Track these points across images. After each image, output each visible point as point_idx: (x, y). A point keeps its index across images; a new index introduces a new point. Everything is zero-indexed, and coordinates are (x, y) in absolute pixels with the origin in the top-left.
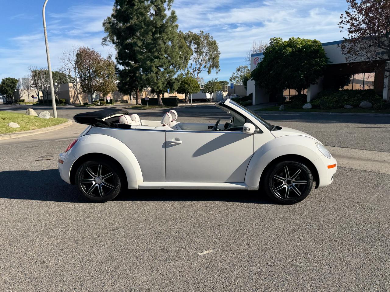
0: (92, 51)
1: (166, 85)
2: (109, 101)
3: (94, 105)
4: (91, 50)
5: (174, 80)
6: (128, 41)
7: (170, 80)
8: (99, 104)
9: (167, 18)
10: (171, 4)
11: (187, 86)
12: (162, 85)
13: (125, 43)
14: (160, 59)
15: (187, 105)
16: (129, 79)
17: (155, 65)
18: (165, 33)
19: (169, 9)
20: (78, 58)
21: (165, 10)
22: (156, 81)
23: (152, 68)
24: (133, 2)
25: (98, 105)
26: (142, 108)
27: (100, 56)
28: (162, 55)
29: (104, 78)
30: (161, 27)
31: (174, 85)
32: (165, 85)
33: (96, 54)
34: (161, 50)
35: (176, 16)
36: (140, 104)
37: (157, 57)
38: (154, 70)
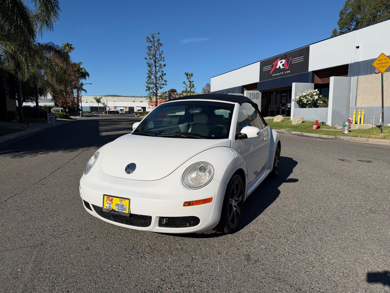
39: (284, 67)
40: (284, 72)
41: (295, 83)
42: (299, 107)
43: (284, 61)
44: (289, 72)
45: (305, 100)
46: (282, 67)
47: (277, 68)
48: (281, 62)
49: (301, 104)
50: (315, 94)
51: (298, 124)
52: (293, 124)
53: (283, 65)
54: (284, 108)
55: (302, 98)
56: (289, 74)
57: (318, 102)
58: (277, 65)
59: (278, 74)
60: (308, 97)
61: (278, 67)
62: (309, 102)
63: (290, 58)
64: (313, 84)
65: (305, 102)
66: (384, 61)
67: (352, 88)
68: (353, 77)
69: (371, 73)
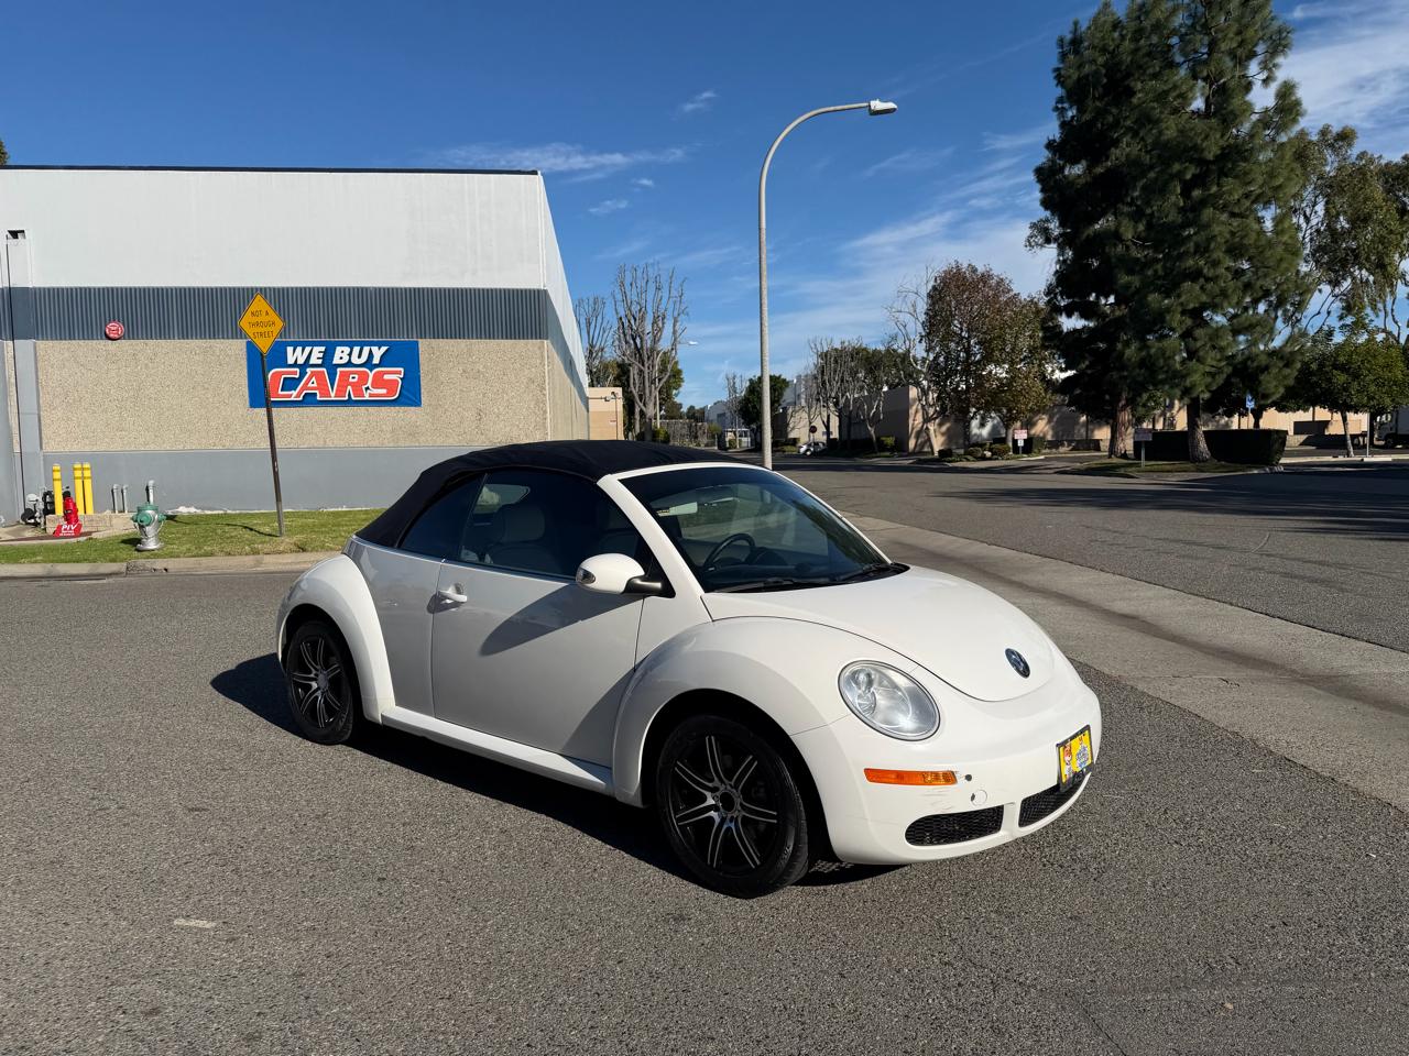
0: (983, 275)
1: (1229, 377)
2: (1021, 443)
3: (969, 457)
4: (981, 269)
5: (1263, 360)
6: (1097, 226)
7: (1249, 358)
8: (988, 454)
9: (1254, 117)
10: (1280, 60)
11: (1341, 378)
12: (1209, 380)
13: (1085, 235)
14: (1208, 280)
15: (1341, 458)
16: (1087, 363)
17: (1182, 304)
18: (1236, 177)
19: (1266, 82)
20: (933, 304)
21: (1248, 87)
22: (1178, 366)
23: (1168, 318)
24: (1126, 83)
25: (984, 458)
26: (1122, 471)
27: (1009, 291)
28: (1215, 264)
29: (1012, 363)
30: (1219, 158)
31: (1262, 378)
32: (1220, 380)
33: (998, 283)
34: (1212, 246)
35: (1298, 103)
36: (1124, 456)
37: (1195, 275)
38: (1175, 325)
66: (263, 318)
67: (13, 380)
68: (10, 343)
69: (87, 334)
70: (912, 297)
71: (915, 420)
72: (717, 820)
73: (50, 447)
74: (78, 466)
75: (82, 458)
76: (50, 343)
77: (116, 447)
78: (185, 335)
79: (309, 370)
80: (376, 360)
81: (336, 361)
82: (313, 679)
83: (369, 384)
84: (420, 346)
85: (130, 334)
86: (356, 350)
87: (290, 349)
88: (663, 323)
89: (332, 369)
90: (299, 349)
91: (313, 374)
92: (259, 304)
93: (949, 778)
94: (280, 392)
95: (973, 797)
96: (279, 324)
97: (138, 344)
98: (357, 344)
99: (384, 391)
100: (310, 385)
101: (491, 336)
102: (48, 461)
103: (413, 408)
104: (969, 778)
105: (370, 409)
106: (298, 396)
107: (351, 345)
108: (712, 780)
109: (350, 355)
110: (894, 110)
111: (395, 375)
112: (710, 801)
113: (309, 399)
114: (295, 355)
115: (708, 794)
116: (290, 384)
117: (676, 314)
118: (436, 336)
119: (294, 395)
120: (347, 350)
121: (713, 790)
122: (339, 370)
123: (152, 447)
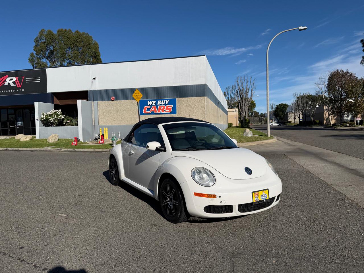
0: (346, 73)
2: (359, 122)
3: (342, 126)
4: (345, 71)
8: (348, 125)
20: (330, 82)
25: (347, 126)
27: (355, 76)
29: (356, 98)
33: (351, 75)
39: (15, 85)
40: (16, 90)
41: (37, 102)
42: (43, 126)
43: (14, 79)
44: (23, 90)
45: (52, 119)
46: (12, 85)
47: (5, 85)
48: (11, 80)
49: (46, 123)
50: (60, 113)
51: (56, 142)
52: (50, 142)
53: (14, 83)
54: (13, 127)
55: (49, 117)
56: (22, 92)
57: (65, 121)
58: (5, 81)
59: (7, 91)
60: (54, 116)
61: (6, 83)
62: (56, 121)
63: (23, 77)
64: (53, 105)
65: (53, 120)
66: (138, 94)
67: (93, 110)
68: (93, 102)
69: (108, 100)
70: (324, 80)
71: (326, 115)
72: (169, 204)
73: (100, 124)
74: (105, 128)
75: (106, 126)
76: (100, 102)
77: (113, 124)
78: (127, 99)
79: (152, 106)
80: (167, 104)
81: (158, 104)
82: (113, 171)
83: (165, 109)
84: (176, 99)
85: (116, 99)
86: (163, 101)
87: (148, 102)
88: (248, 91)
89: (157, 106)
90: (150, 101)
91: (153, 107)
92: (137, 91)
93: (214, 196)
94: (146, 112)
95: (221, 202)
96: (142, 96)
97: (117, 101)
98: (163, 100)
99: (168, 111)
100: (153, 110)
101: (192, 97)
102: (100, 127)
103: (175, 114)
104: (220, 197)
105: (165, 115)
106: (150, 112)
107: (161, 100)
108: (168, 195)
109: (161, 102)
110: (306, 28)
111: (171, 107)
112: (169, 200)
113: (152, 113)
114: (149, 103)
115: (168, 198)
116: (148, 109)
117: (252, 88)
118: (181, 97)
119: (149, 112)
120: (160, 101)
121: (169, 197)
122: (159, 106)
123: (120, 124)
